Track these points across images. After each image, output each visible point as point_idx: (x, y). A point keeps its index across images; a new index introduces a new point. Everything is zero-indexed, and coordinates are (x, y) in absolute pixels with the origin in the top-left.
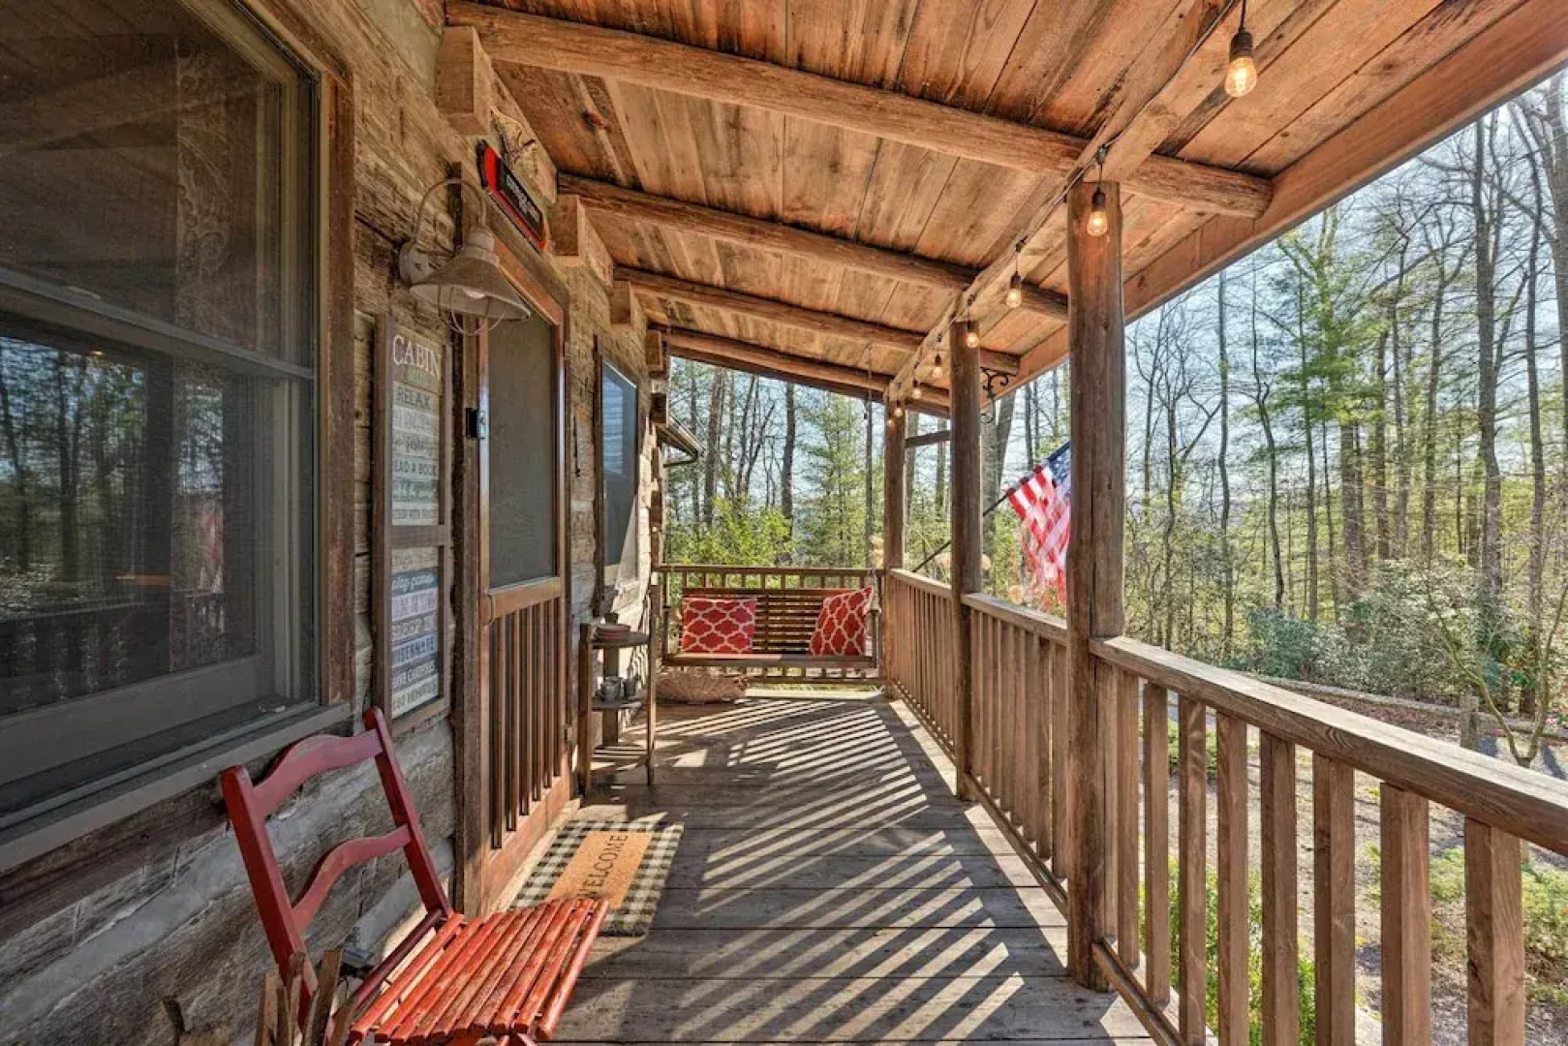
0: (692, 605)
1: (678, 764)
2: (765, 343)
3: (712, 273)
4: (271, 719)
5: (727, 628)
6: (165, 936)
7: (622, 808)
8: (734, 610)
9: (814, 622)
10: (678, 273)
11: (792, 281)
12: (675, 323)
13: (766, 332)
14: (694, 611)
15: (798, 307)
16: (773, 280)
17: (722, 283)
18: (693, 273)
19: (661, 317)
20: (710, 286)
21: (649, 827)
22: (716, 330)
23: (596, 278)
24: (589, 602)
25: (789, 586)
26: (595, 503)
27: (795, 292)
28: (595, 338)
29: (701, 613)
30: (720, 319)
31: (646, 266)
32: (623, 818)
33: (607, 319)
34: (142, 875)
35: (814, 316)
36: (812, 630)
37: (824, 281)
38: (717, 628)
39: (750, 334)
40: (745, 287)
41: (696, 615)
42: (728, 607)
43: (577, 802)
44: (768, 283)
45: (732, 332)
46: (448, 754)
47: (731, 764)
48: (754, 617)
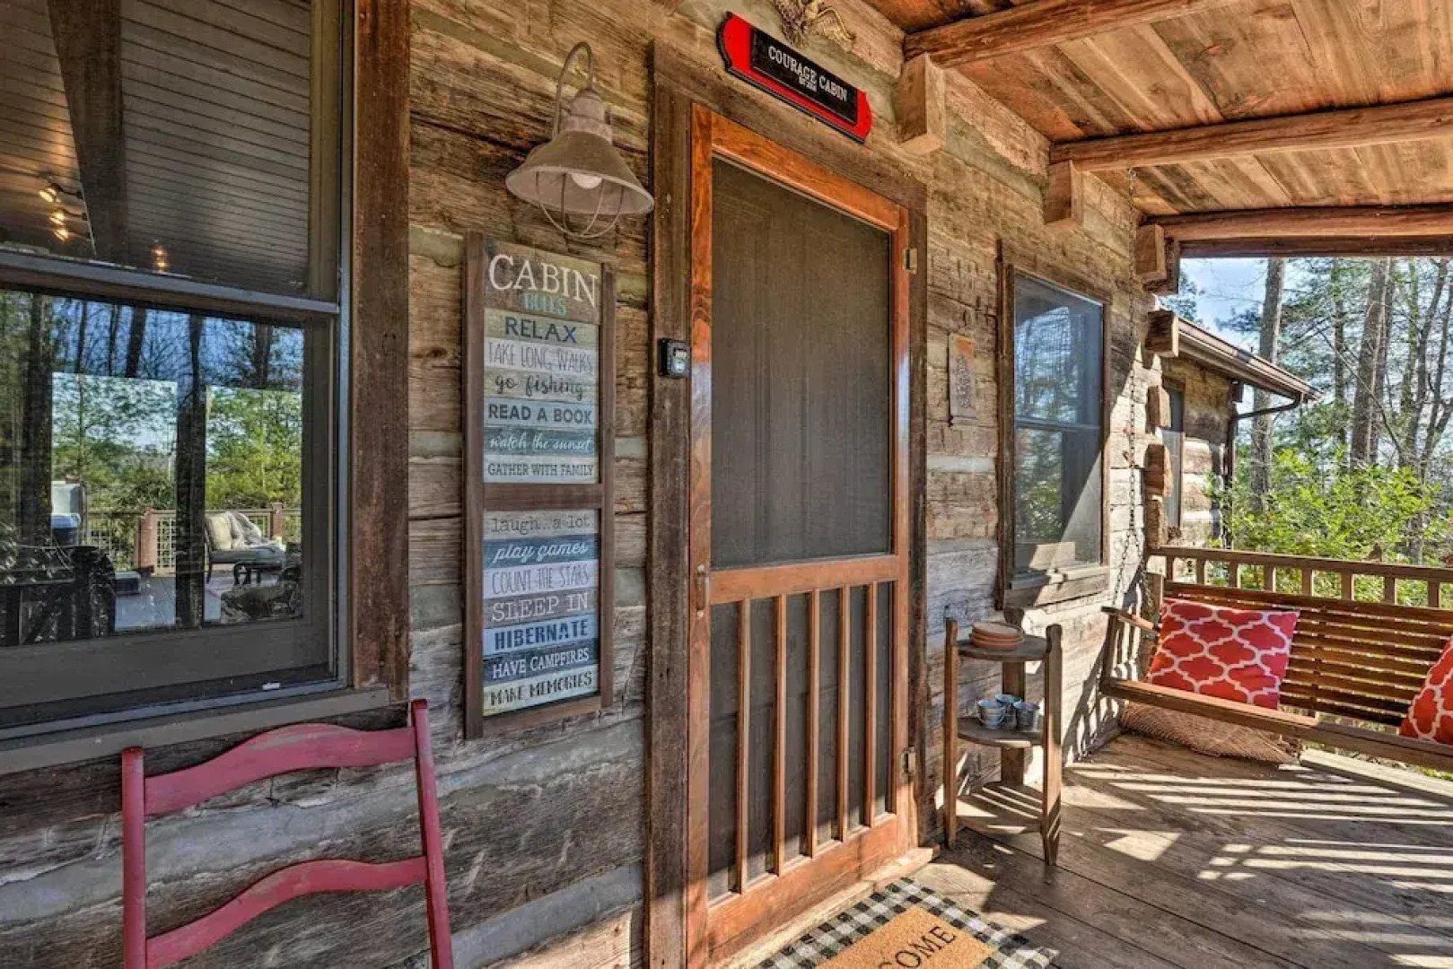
0: (1176, 609)
1: (1115, 845)
2: (1347, 198)
3: (1188, 100)
4: (259, 696)
5: (1231, 653)
6: (69, 911)
7: (985, 885)
8: (1250, 625)
9: (1424, 669)
10: (1142, 124)
11: (1340, 55)
12: (1182, 207)
13: (1337, 176)
14: (1178, 618)
15: (1378, 104)
16: (1303, 72)
17: (1214, 114)
18: (1164, 116)
19: (1157, 204)
20: (1200, 125)
21: (997, 936)
22: (1251, 201)
23: (1010, 167)
24: (988, 589)
25: (1357, 596)
26: (998, 461)
27: (1357, 74)
28: (999, 244)
29: (1187, 624)
30: (1244, 178)
31: (1093, 132)
32: (975, 902)
33: (1039, 219)
34: (47, 837)
35: (1415, 110)
36: (1421, 683)
37: (1410, 26)
38: (1213, 651)
39: (1311, 189)
40: (1253, 103)
41: (1181, 625)
42: (1238, 620)
43: (928, 853)
44: (1295, 80)
45: (1278, 194)
46: (634, 763)
47: (1208, 875)
48: (1288, 642)
